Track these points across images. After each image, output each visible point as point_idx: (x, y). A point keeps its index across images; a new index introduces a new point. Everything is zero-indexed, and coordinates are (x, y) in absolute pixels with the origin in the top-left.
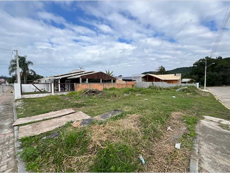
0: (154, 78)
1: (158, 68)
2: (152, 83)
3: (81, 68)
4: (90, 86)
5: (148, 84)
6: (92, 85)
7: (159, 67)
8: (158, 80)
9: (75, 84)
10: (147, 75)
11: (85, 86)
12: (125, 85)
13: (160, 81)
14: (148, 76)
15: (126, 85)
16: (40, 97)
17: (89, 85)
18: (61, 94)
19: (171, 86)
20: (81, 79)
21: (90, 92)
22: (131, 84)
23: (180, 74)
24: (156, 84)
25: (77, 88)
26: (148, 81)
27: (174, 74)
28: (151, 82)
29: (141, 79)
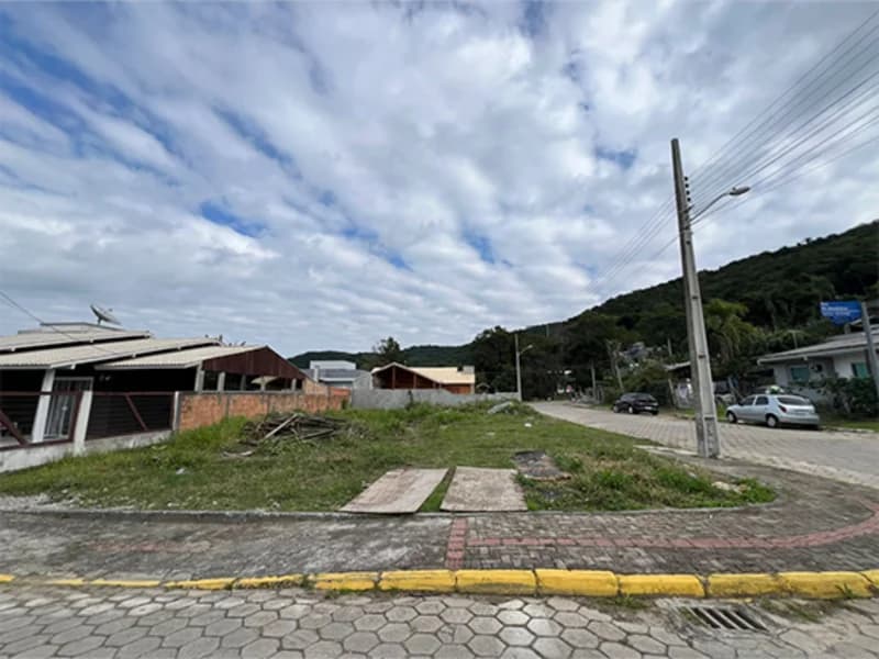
0: (415, 378)
1: (380, 344)
2: (410, 393)
4: (228, 404)
5: (396, 397)
6: (234, 401)
8: (427, 383)
9: (177, 394)
11: (213, 405)
13: (431, 387)
14: (394, 370)
19: (464, 402)
23: (472, 369)
24: (421, 395)
25: (182, 415)
26: (397, 387)
27: (455, 369)
28: (406, 391)
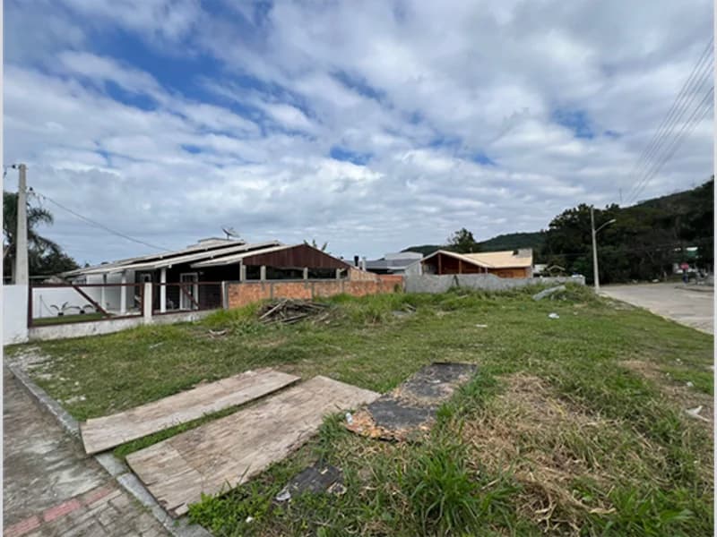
0: (460, 263)
1: (455, 235)
2: (455, 277)
3: (229, 234)
4: (272, 290)
5: (443, 282)
6: (278, 288)
7: (457, 233)
8: (472, 268)
9: (223, 283)
10: (437, 255)
11: (257, 291)
12: (375, 287)
13: (477, 272)
14: (440, 256)
15: (378, 284)
16: (102, 332)
17: (268, 286)
18: (175, 320)
19: (512, 285)
20: (243, 268)
21: (288, 309)
22: (392, 282)
23: (530, 251)
24: (467, 280)
25: (230, 299)
26: (443, 273)
27: (512, 252)
28: (452, 276)
29: (420, 265)
